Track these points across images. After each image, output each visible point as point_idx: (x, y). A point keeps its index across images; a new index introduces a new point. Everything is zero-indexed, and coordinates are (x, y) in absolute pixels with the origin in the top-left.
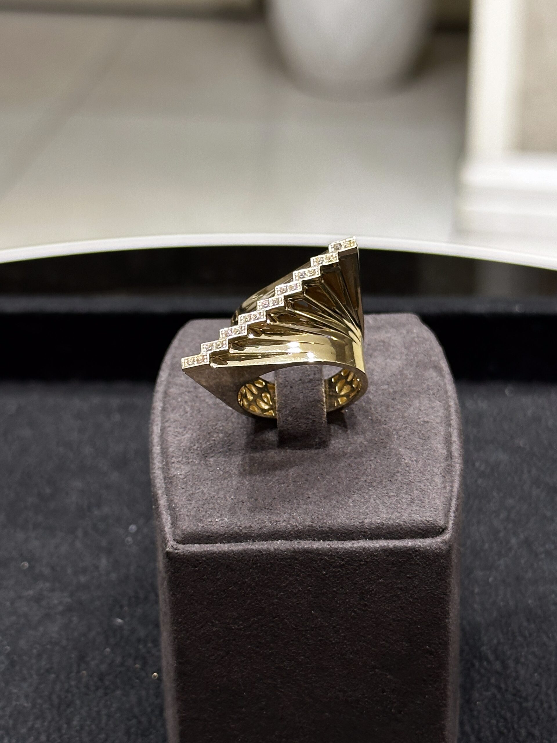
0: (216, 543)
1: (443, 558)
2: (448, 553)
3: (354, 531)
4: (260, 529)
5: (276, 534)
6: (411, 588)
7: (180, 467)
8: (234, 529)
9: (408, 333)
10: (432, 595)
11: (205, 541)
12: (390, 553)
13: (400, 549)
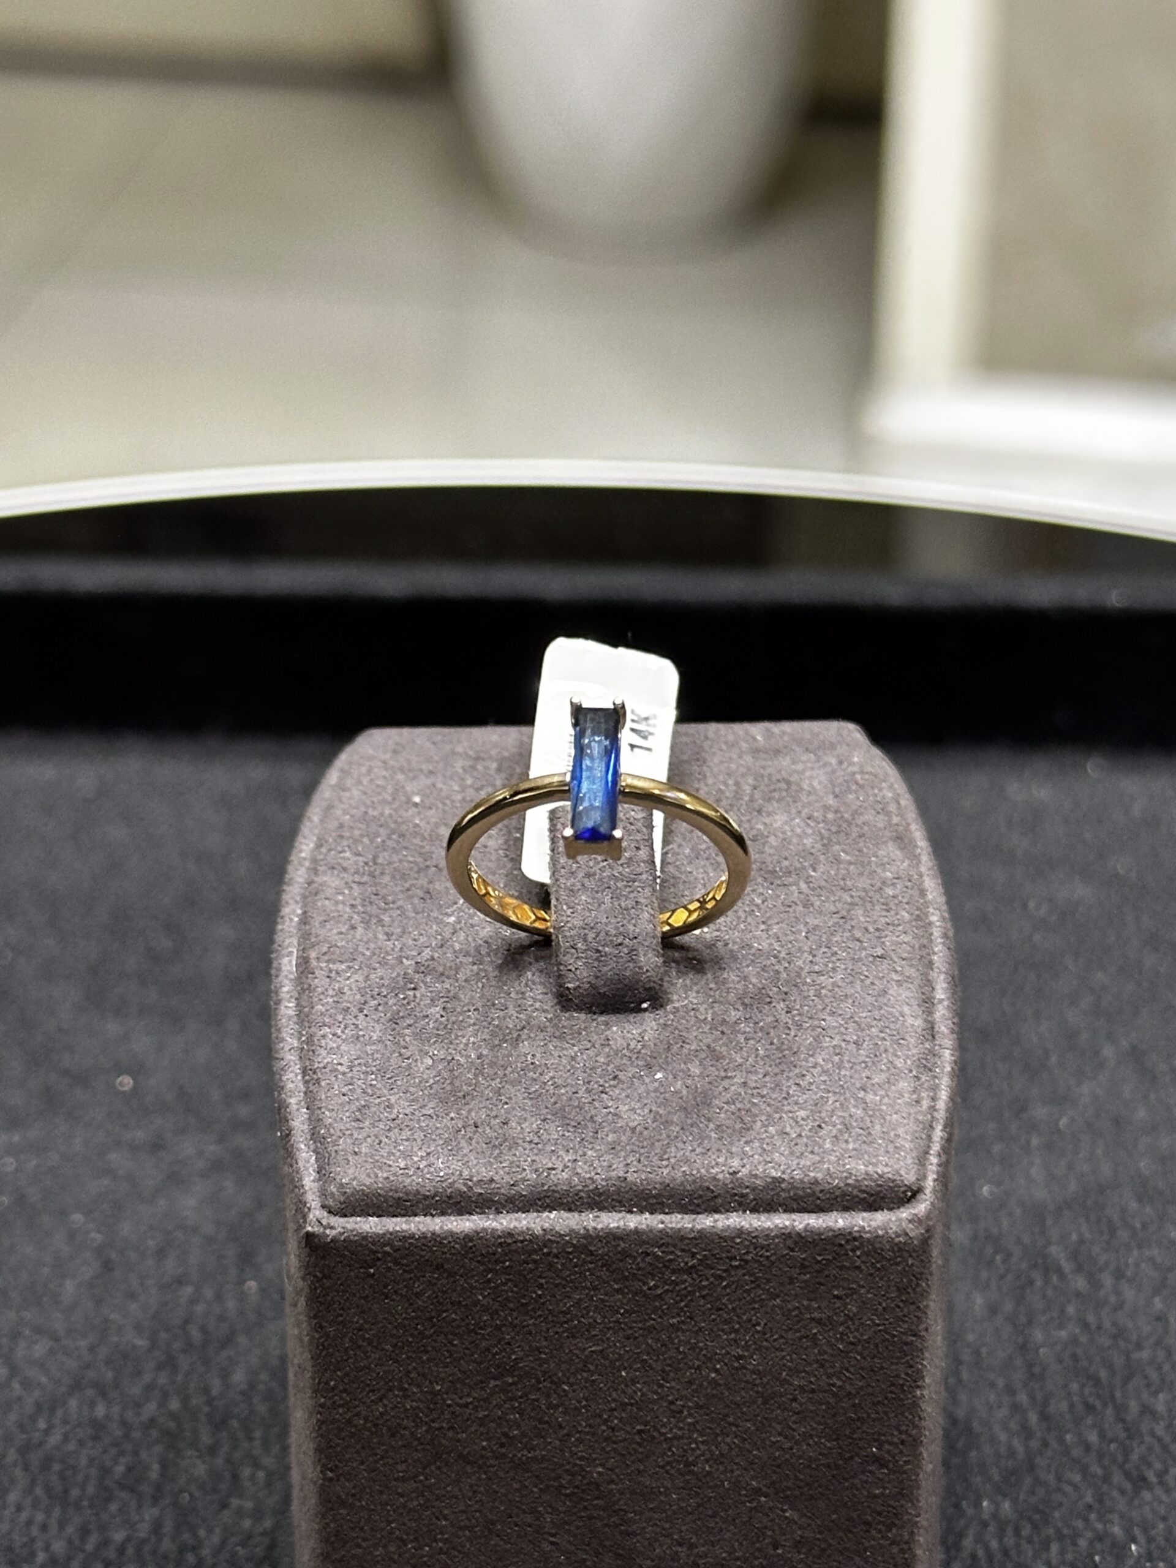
0: (416, 1216)
1: (914, 1255)
2: (923, 1244)
3: (719, 1194)
4: (513, 1185)
5: (548, 1197)
6: (842, 1319)
7: (338, 1047)
8: (456, 1186)
9: (841, 763)
10: (887, 1337)
11: (391, 1209)
12: (796, 1243)
13: (820, 1234)
